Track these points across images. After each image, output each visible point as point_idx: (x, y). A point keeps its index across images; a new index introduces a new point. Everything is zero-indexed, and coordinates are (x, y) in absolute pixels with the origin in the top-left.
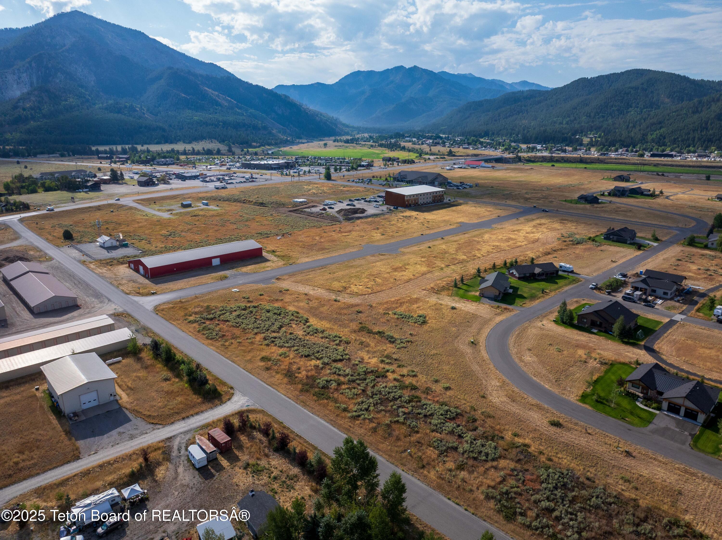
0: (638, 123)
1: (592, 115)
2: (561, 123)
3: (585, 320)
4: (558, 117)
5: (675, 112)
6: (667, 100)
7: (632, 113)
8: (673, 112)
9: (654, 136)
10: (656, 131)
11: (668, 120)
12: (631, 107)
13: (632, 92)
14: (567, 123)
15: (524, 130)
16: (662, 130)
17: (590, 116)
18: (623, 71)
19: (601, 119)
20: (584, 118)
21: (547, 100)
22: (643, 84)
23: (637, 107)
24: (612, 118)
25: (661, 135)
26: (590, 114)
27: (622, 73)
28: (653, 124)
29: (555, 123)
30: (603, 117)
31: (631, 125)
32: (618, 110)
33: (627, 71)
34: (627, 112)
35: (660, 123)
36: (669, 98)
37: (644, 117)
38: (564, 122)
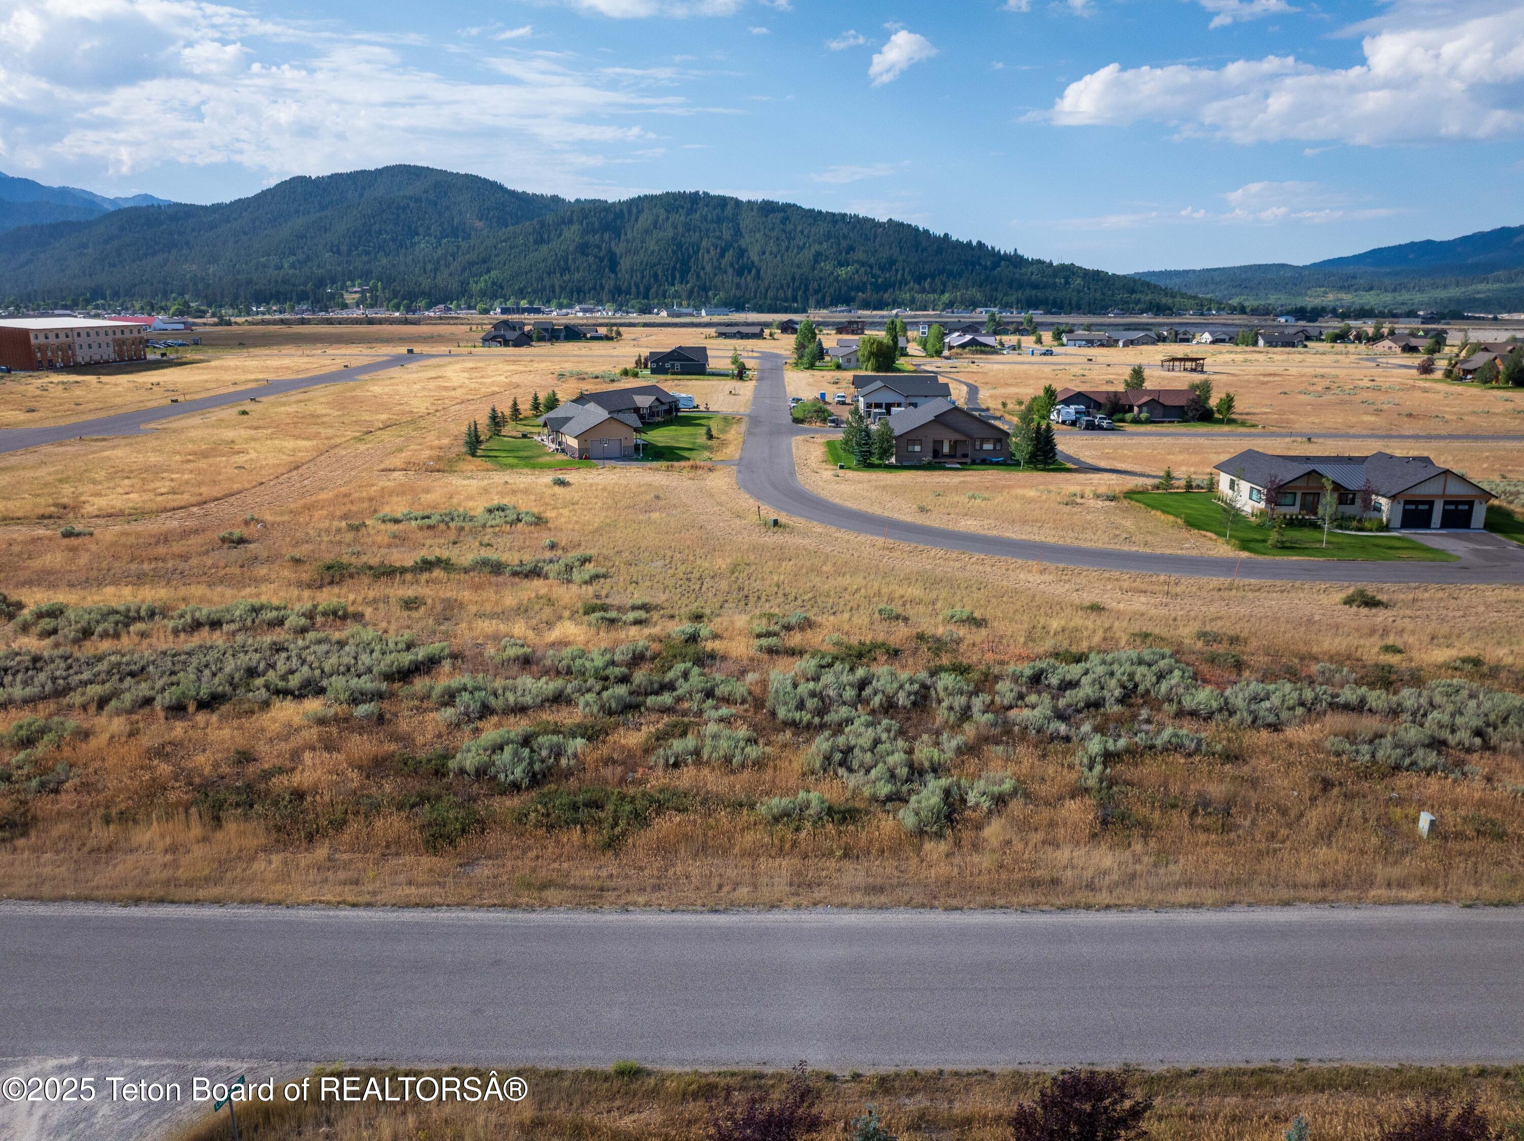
0: (442, 262)
1: (344, 248)
2: (279, 267)
3: (917, 448)
4: (269, 255)
5: (505, 241)
6: (479, 224)
7: (423, 245)
8: (502, 242)
9: (482, 285)
10: (481, 275)
11: (497, 255)
12: (418, 234)
13: (412, 205)
14: (293, 266)
15: (195, 284)
16: (493, 274)
17: (339, 252)
18: (380, 167)
19: (366, 258)
20: (327, 255)
21: (229, 222)
22: (426, 192)
23: (430, 235)
24: (387, 255)
25: (494, 283)
26: (338, 246)
27: (379, 172)
28: (472, 264)
29: (264, 266)
30: (367, 253)
31: (429, 266)
32: (394, 240)
33: (387, 169)
34: (413, 245)
35: (484, 261)
36: (480, 220)
37: (450, 250)
38: (286, 265)
